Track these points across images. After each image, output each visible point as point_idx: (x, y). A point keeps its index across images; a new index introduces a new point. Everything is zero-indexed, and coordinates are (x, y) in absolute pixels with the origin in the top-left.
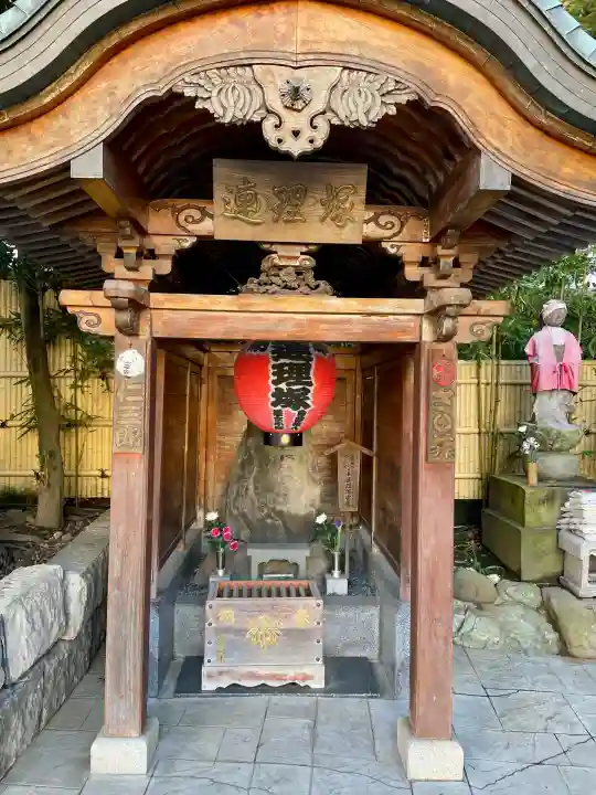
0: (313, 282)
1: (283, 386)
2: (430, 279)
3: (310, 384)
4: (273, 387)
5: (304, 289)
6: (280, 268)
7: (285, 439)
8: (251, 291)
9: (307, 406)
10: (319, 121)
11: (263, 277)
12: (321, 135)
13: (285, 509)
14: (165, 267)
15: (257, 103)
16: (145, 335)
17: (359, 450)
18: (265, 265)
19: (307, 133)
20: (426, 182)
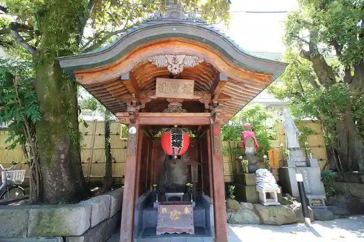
0: (182, 109)
1: (175, 141)
2: (211, 108)
3: (182, 140)
4: (172, 141)
5: (179, 111)
6: (173, 106)
7: (176, 157)
8: (165, 112)
9: (181, 146)
10: (181, 66)
11: (168, 109)
12: (181, 70)
13: (176, 183)
14: (143, 106)
15: (166, 62)
16: (137, 123)
17: (197, 164)
18: (169, 106)
19: (178, 68)
20: (208, 85)
